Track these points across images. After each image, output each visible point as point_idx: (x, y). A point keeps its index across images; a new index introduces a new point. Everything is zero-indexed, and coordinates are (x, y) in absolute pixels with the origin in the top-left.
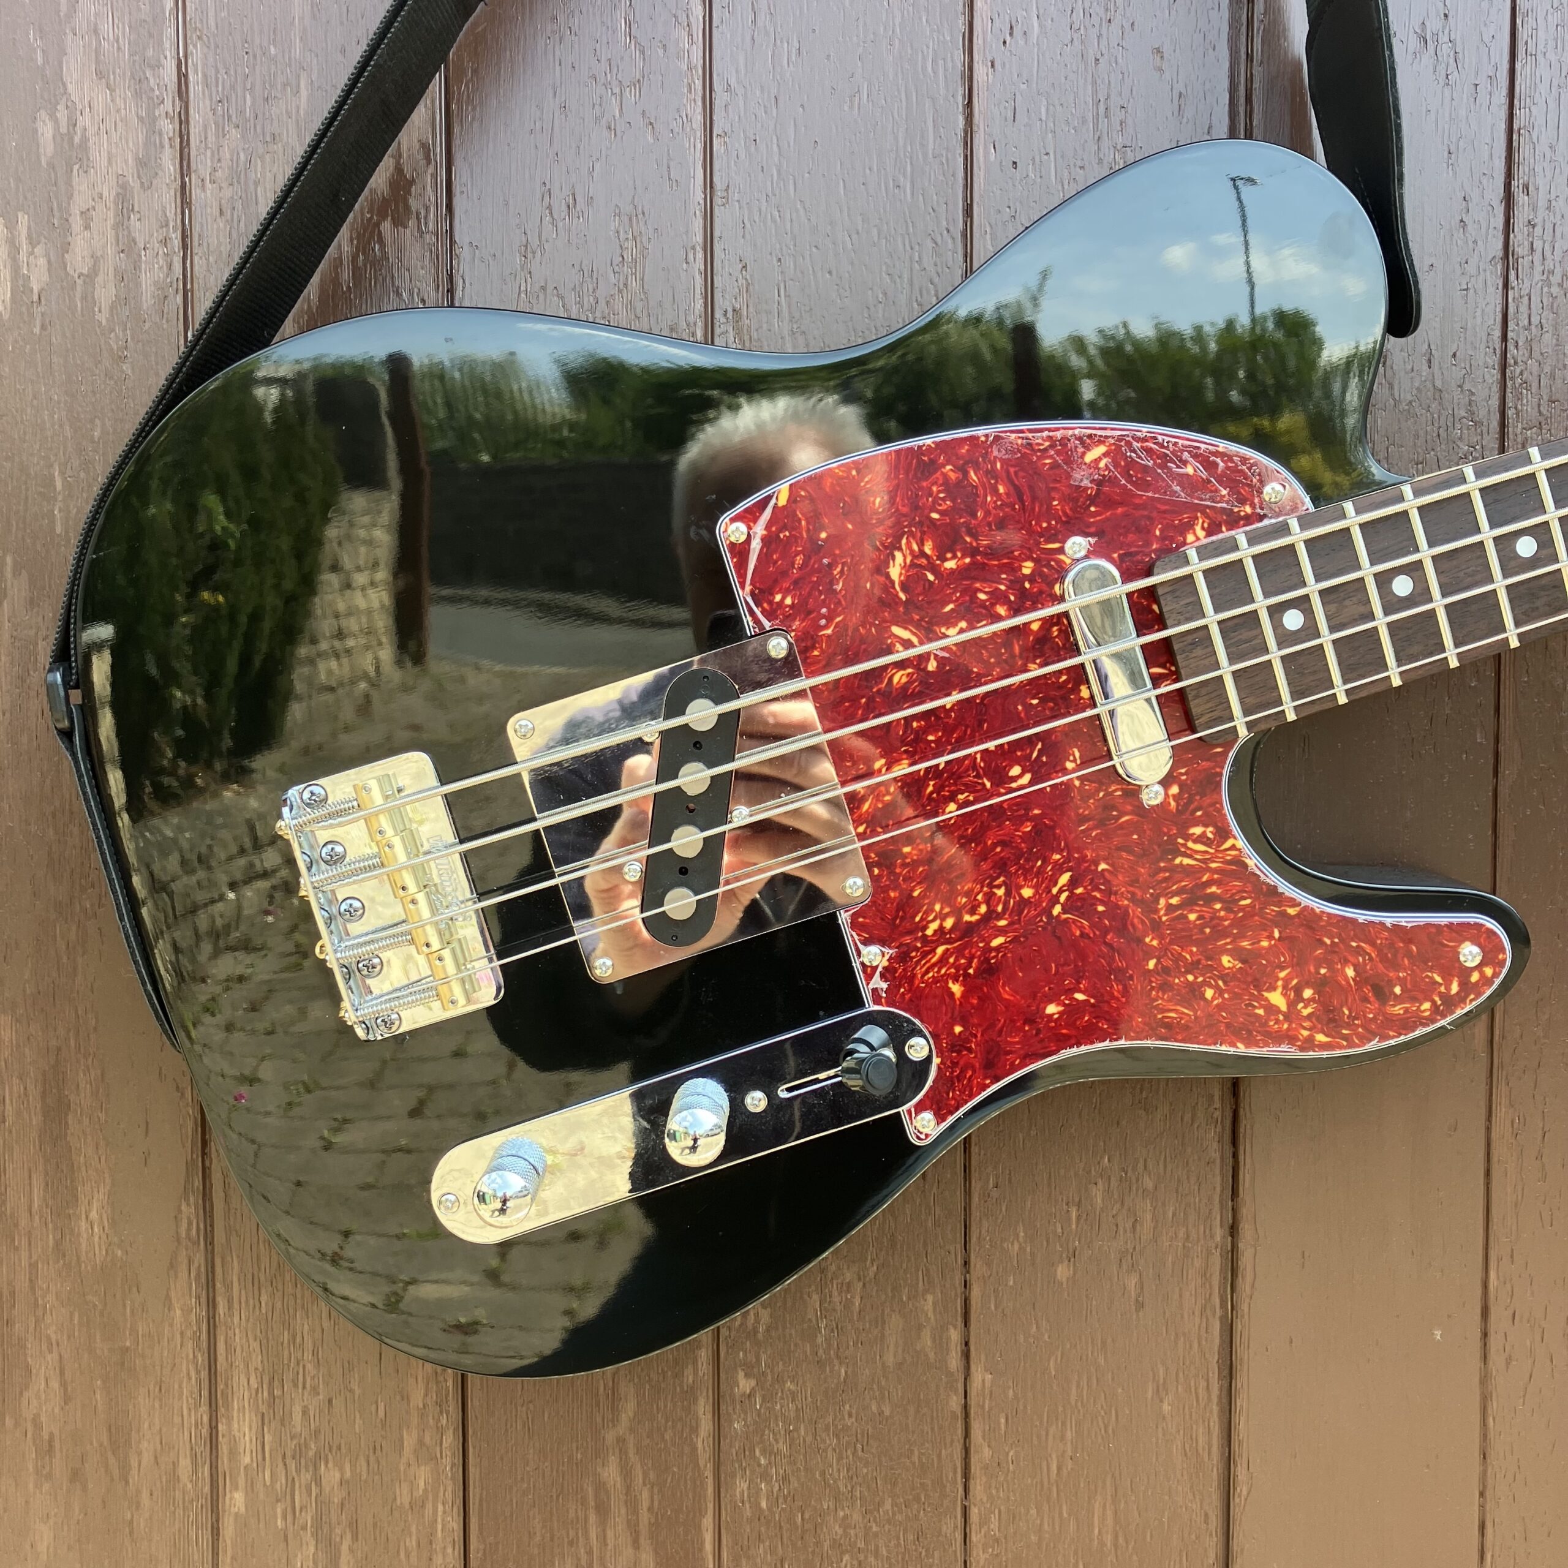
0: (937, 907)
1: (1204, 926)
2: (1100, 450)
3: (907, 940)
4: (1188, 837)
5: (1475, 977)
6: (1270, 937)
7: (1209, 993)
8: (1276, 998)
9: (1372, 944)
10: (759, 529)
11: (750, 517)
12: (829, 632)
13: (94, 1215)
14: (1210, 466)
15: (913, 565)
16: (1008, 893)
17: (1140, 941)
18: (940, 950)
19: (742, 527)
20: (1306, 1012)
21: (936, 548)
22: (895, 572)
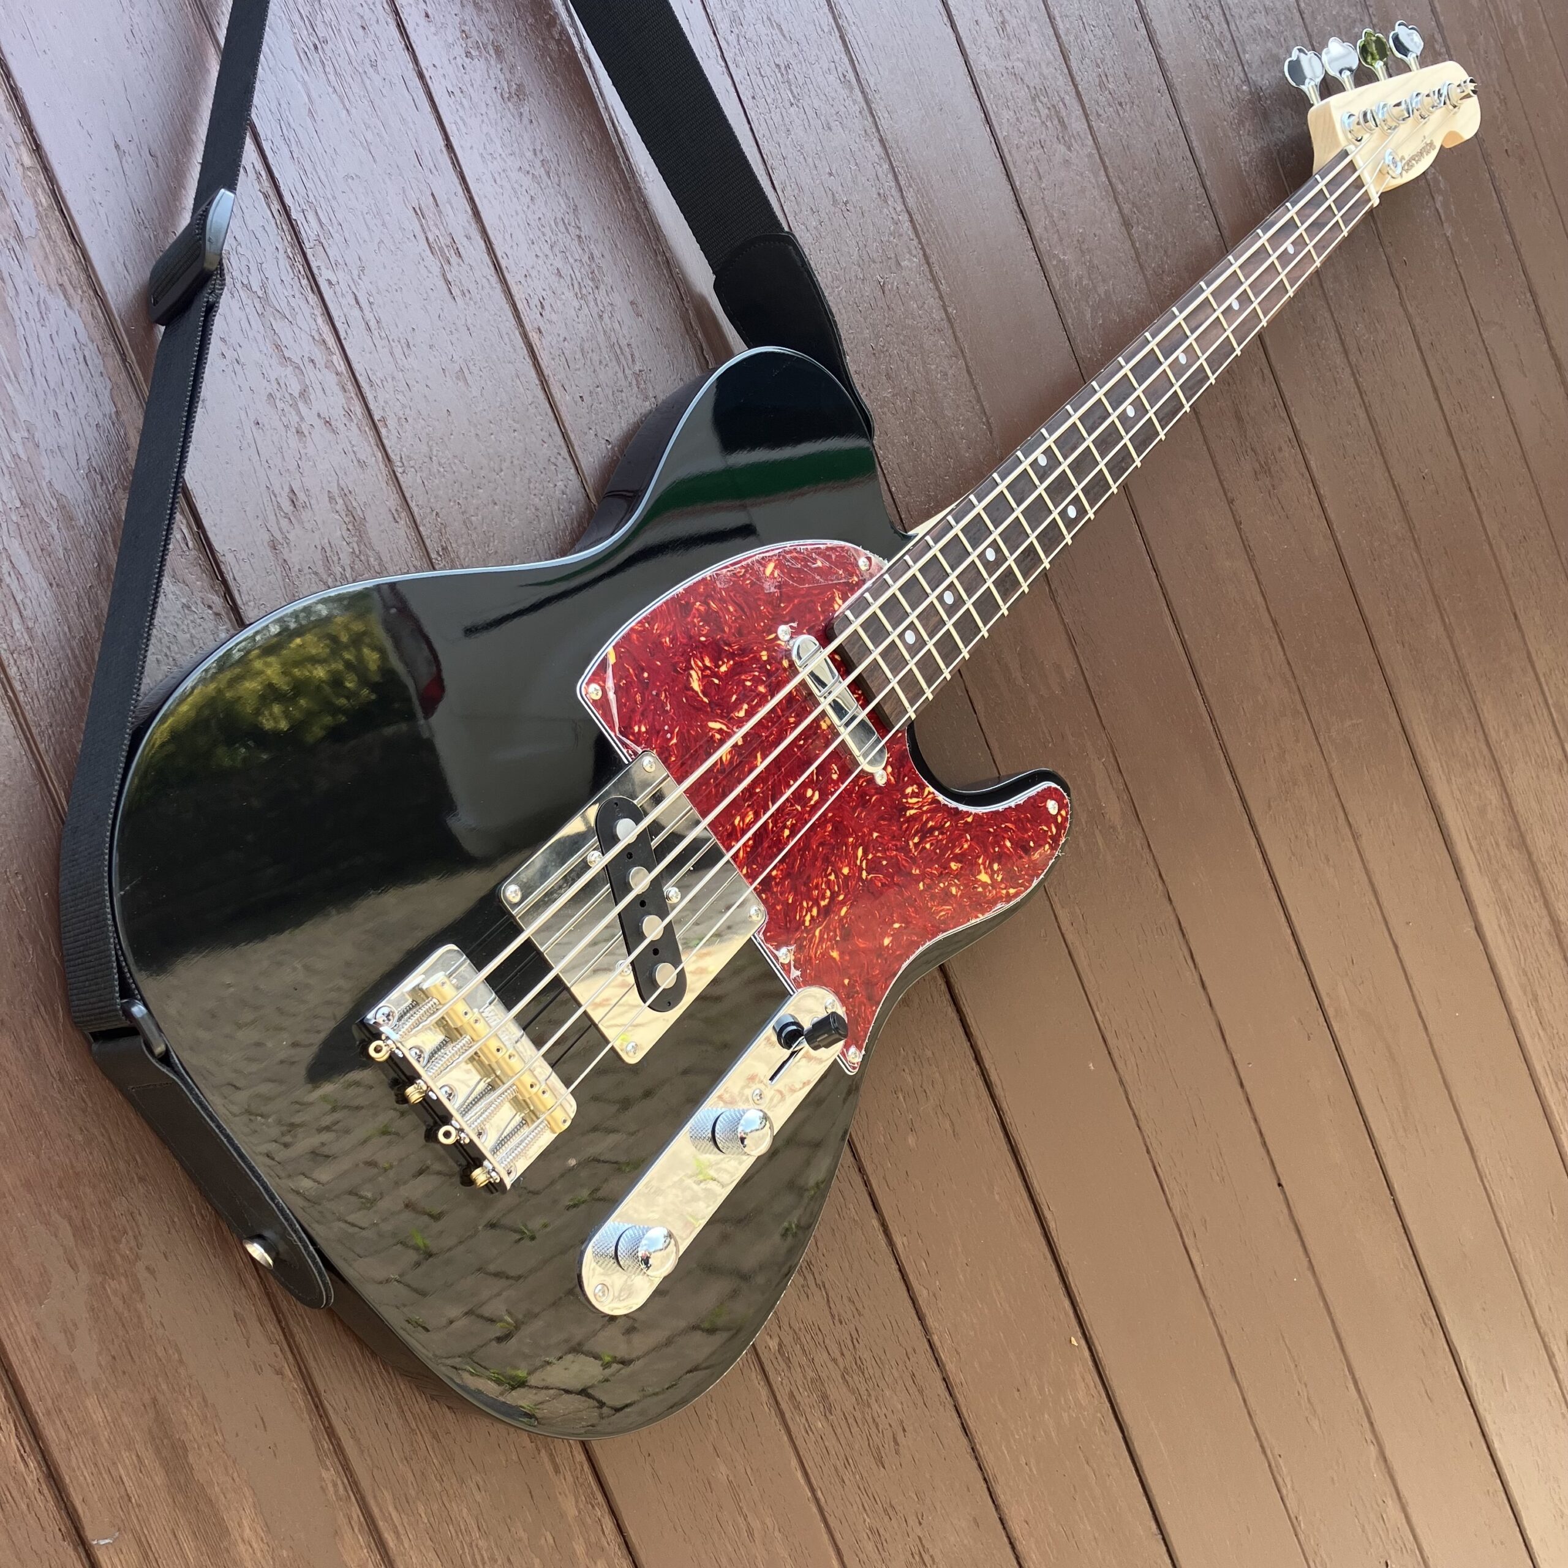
0: (805, 904)
2: (771, 567)
3: (798, 935)
4: (906, 796)
7: (954, 890)
8: (984, 877)
10: (610, 684)
11: (598, 676)
12: (674, 741)
14: (827, 558)
15: (704, 677)
16: (837, 877)
17: (910, 873)
18: (817, 933)
19: (594, 687)
21: (711, 661)
22: (696, 685)
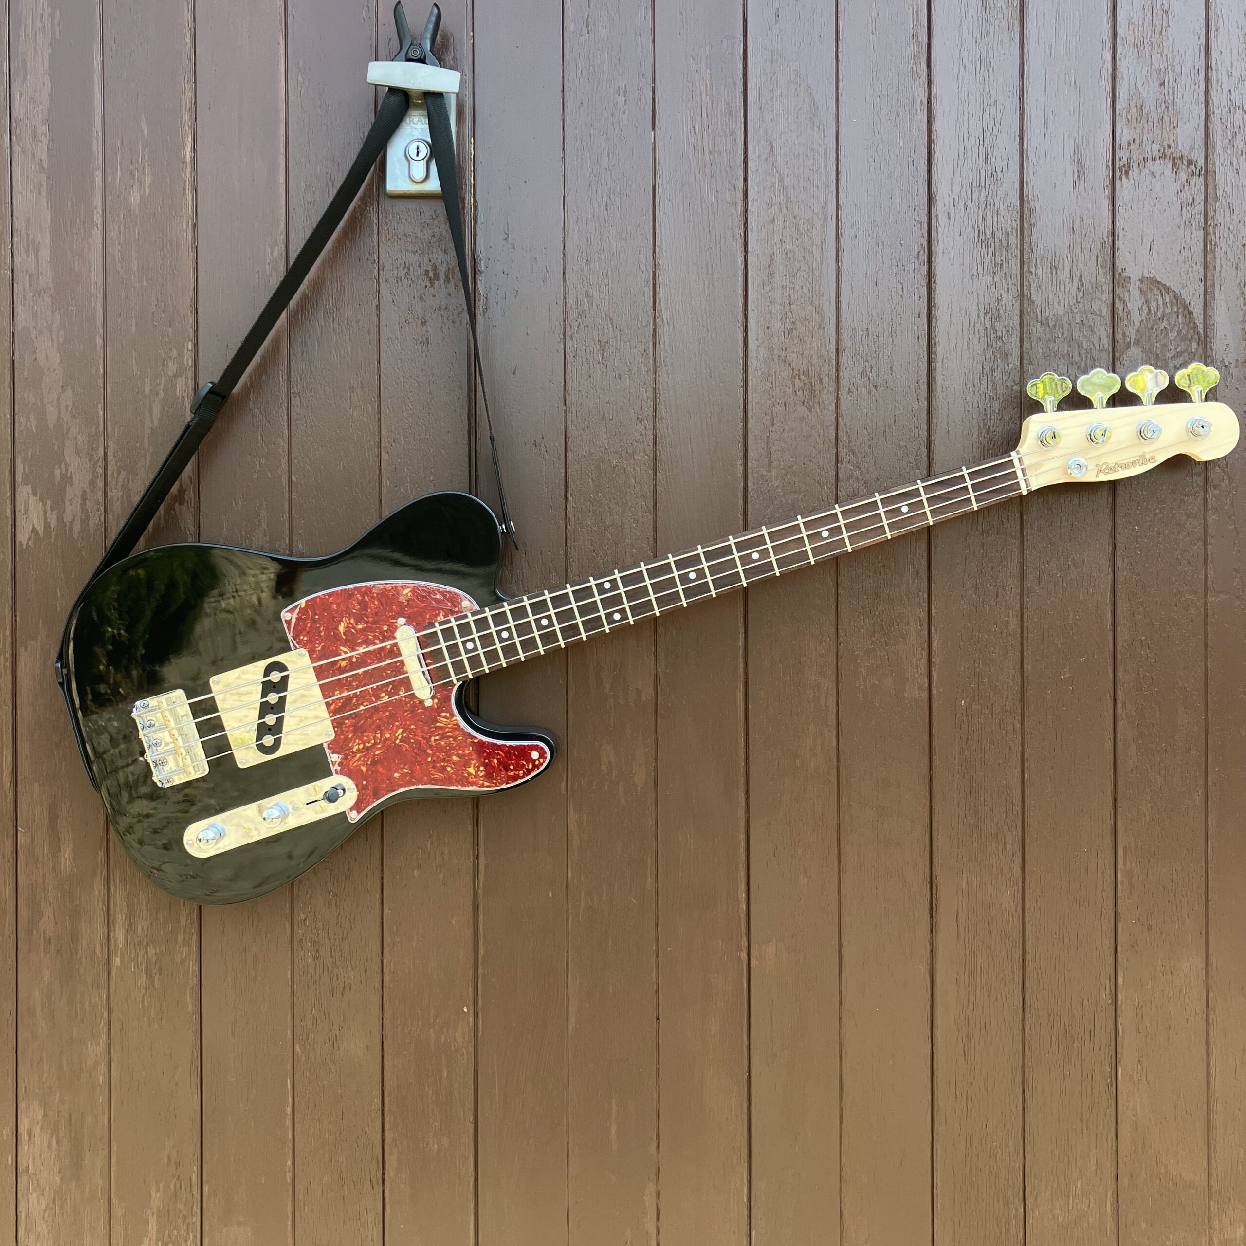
0: (357, 741)
1: (446, 747)
2: (408, 590)
3: (347, 752)
4: (440, 717)
5: (537, 763)
6: (469, 750)
7: (449, 769)
8: (471, 770)
9: (503, 752)
10: (295, 615)
11: (291, 611)
12: (319, 649)
13: (66, 856)
14: (444, 596)
15: (347, 627)
16: (381, 736)
17: (425, 751)
18: (358, 756)
19: (289, 614)
20: (481, 775)
21: (355, 621)
22: (341, 628)
